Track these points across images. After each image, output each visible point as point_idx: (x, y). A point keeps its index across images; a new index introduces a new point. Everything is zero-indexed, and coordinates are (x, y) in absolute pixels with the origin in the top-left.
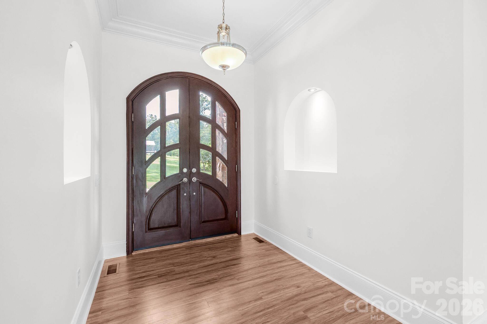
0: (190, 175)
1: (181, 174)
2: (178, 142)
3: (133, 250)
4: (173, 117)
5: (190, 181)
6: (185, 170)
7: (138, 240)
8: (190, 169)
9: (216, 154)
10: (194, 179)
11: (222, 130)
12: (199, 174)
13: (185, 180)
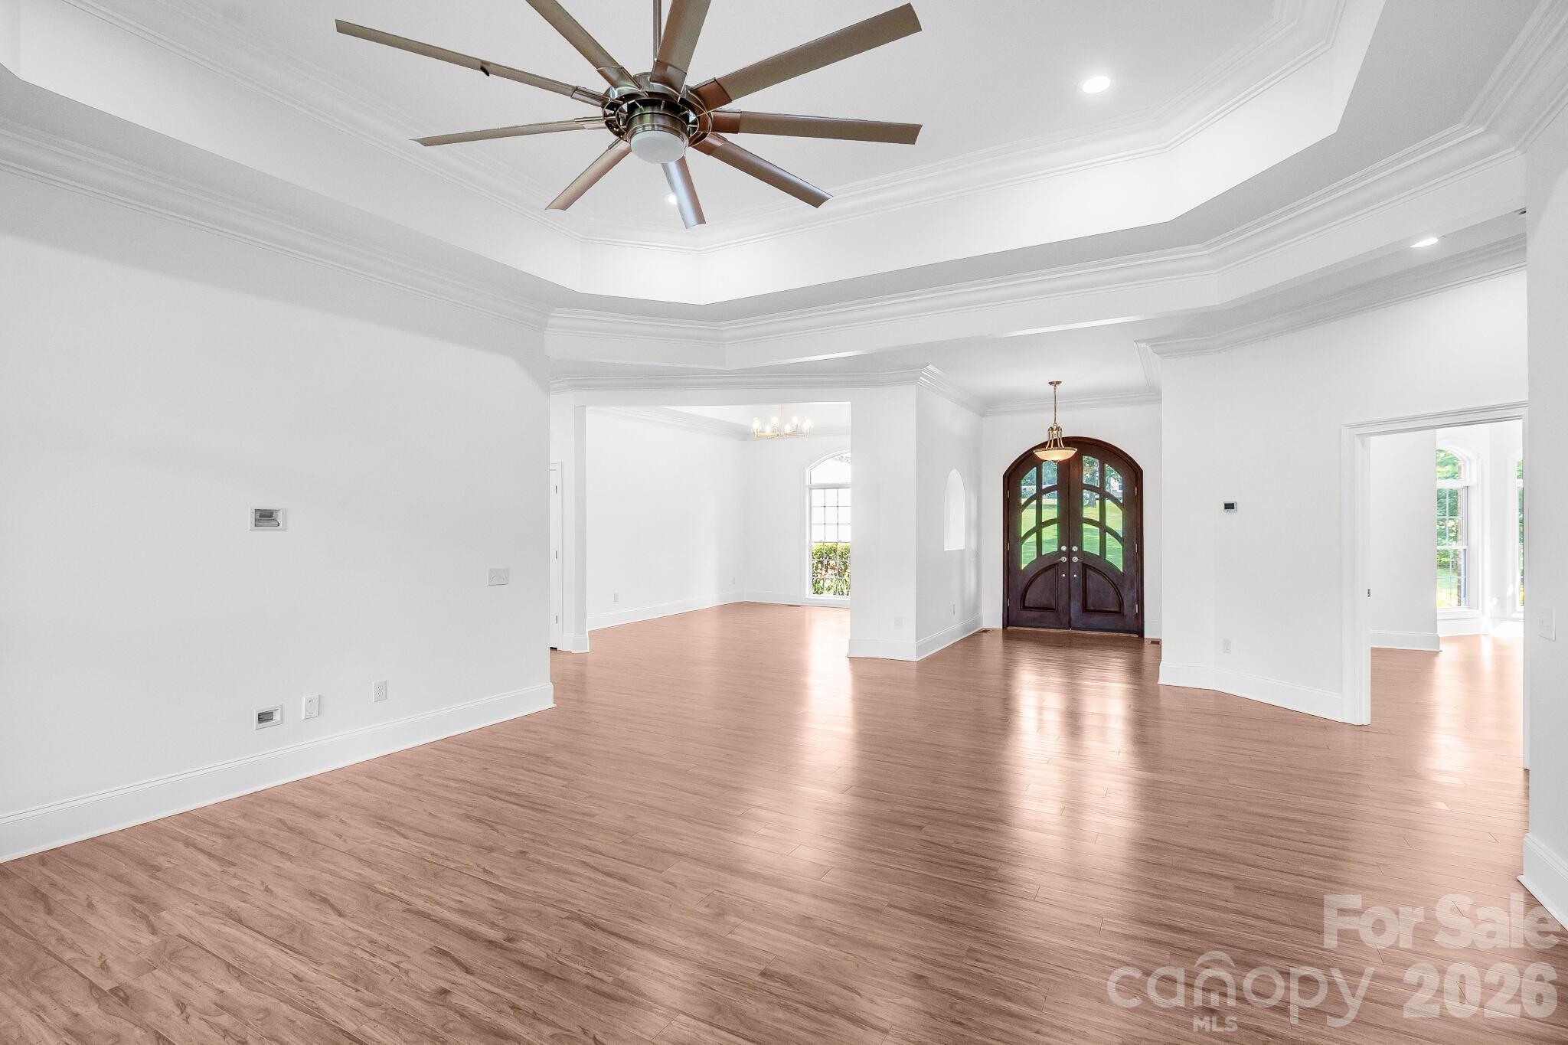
0: (1069, 554)
1: (1060, 553)
2: (1056, 517)
3: (1008, 625)
4: (1049, 490)
5: (1069, 560)
6: (1064, 548)
7: (1013, 618)
8: (1069, 547)
9: (1104, 530)
10: (1075, 559)
11: (1115, 500)
12: (1081, 553)
13: (1064, 559)
